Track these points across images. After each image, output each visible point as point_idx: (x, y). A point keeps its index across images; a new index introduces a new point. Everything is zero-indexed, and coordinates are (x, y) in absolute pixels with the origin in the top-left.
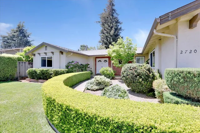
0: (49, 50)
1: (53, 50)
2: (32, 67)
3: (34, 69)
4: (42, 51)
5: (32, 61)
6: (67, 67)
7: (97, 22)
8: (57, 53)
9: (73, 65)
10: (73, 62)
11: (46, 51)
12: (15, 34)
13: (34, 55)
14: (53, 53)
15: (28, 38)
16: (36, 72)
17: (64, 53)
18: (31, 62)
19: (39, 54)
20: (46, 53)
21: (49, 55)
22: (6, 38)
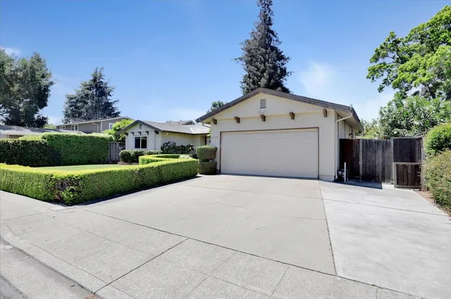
0: (144, 129)
1: (148, 129)
2: (124, 149)
3: (127, 150)
4: (136, 129)
5: (124, 141)
6: (162, 148)
7: (236, 59)
8: (152, 133)
9: (169, 147)
10: (169, 143)
11: (140, 130)
12: (90, 92)
13: (127, 134)
14: (148, 132)
15: (109, 97)
16: (129, 154)
17: (160, 133)
18: (123, 143)
19: (133, 133)
20: (140, 133)
21: (144, 134)
22: (74, 100)
